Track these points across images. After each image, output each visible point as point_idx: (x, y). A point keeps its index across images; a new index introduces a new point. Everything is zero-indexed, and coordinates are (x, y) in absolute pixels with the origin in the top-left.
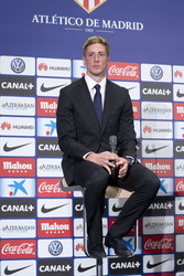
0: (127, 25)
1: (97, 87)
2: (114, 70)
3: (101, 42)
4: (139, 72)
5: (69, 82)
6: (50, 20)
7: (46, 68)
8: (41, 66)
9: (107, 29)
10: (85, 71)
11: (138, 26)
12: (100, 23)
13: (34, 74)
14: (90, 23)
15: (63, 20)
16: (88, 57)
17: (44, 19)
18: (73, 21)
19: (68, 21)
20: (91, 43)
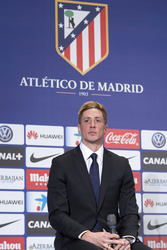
0: (126, 88)
1: (94, 157)
2: (112, 138)
3: (98, 107)
4: (139, 139)
5: (61, 152)
6: (40, 82)
7: (36, 136)
8: (31, 134)
9: (104, 92)
10: (79, 139)
11: (138, 89)
12: (96, 86)
13: (22, 143)
14: (84, 85)
15: (55, 83)
16: (83, 123)
17: (34, 82)
18: (65, 84)
19: (60, 84)
20: (86, 108)
